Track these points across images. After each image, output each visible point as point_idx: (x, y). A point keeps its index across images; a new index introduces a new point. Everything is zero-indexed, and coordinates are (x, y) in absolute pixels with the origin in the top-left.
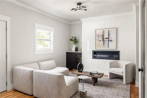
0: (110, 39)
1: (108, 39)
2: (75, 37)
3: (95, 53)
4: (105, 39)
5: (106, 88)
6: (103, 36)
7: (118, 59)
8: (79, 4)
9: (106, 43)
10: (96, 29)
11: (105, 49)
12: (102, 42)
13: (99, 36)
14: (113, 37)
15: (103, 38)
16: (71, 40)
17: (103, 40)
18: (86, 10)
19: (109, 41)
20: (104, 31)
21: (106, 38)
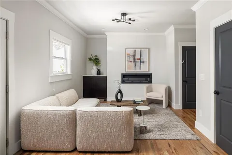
0: (142, 61)
1: (139, 60)
2: (96, 56)
3: (124, 76)
4: (136, 60)
5: (151, 115)
6: (134, 56)
7: (150, 82)
8: (124, 14)
9: (138, 64)
10: (126, 47)
11: (137, 71)
12: (133, 64)
13: (129, 56)
14: (145, 58)
15: (134, 59)
16: (90, 59)
17: (135, 61)
18: (130, 23)
19: (141, 62)
20: (135, 50)
21: (138, 59)
